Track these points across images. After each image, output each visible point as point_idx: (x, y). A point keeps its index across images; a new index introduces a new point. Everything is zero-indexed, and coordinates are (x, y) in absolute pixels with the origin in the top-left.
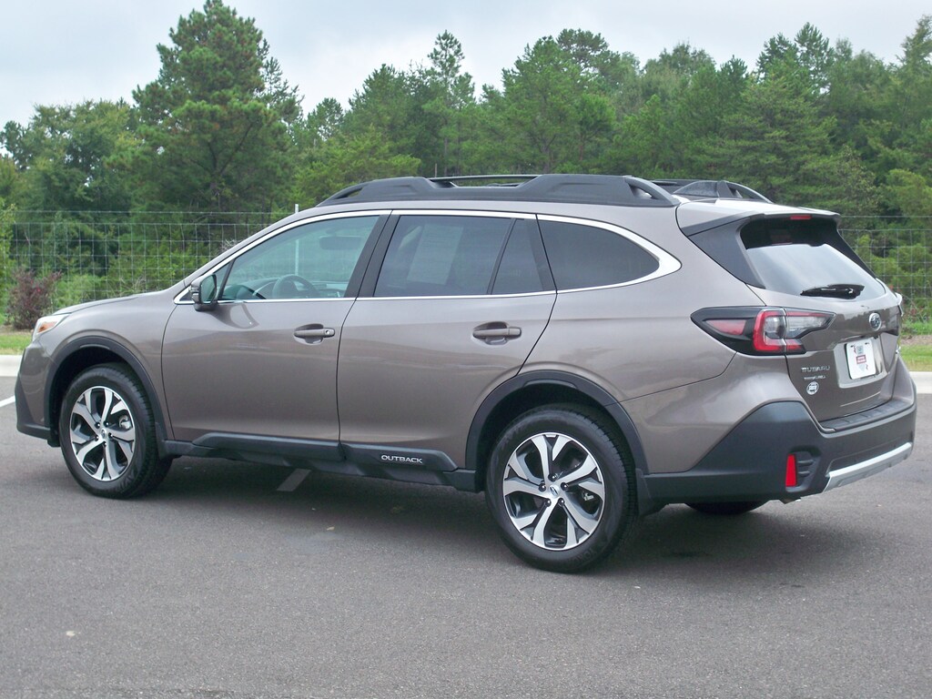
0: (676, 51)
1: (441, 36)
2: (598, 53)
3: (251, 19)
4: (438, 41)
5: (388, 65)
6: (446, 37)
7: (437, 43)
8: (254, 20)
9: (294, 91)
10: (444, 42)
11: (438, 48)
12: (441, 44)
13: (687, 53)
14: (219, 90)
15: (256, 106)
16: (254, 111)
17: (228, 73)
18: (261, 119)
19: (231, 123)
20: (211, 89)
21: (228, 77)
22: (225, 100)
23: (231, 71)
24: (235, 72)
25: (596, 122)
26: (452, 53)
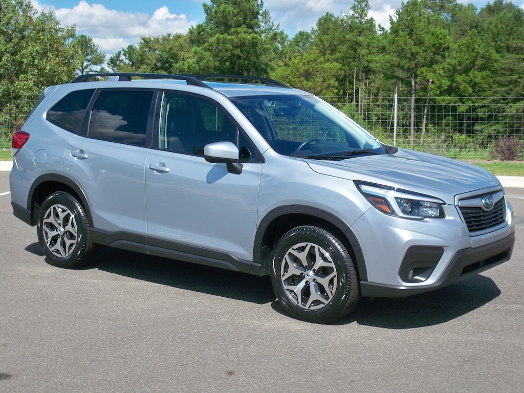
5: (330, 13)
9: (278, 27)
11: (356, 3)
14: (235, 27)
15: (254, 36)
16: (253, 39)
17: (240, 18)
18: (257, 44)
19: (241, 45)
20: (231, 27)
21: (240, 21)
22: (238, 33)
23: (242, 17)
24: (243, 18)
25: (441, 44)
26: (364, 6)
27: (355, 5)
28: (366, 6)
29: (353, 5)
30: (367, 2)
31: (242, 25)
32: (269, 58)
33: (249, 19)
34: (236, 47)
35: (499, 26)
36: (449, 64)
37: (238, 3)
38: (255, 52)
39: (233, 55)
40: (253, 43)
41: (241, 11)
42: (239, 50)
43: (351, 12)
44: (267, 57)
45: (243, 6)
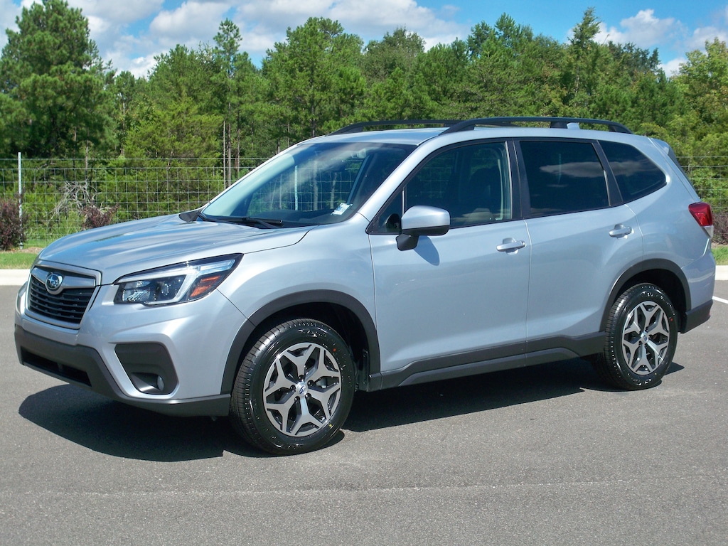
0: (396, 34)
1: (224, 23)
2: (336, 36)
3: (79, 9)
4: (221, 27)
5: (182, 45)
6: (227, 23)
7: (220, 29)
8: (81, 10)
9: (109, 64)
10: (225, 27)
11: (221, 32)
12: (223, 28)
13: (403, 35)
14: (57, 65)
15: (87, 77)
16: (86, 81)
17: (64, 52)
18: (92, 88)
19: (67, 91)
20: (50, 64)
21: (64, 55)
22: (61, 73)
23: (66, 50)
24: (68, 51)
25: (352, 88)
26: (232, 36)
27: (219, 34)
28: (236, 36)
29: (217, 35)
30: (237, 31)
31: (67, 61)
32: (107, 108)
33: (77, 54)
34: (60, 94)
35: (434, 64)
36: (364, 115)
37: (60, 29)
38: (88, 100)
39: (55, 104)
40: (85, 87)
41: (64, 41)
42: (64, 96)
43: (213, 45)
44: (104, 107)
45: (68, 35)
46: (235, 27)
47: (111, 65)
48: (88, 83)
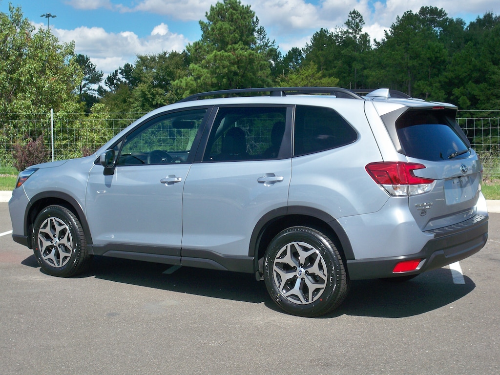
0: (485, 17)
1: (352, 12)
2: (441, 19)
3: (249, 6)
4: (350, 15)
5: (324, 28)
6: (354, 12)
7: (349, 16)
8: (250, 6)
9: (273, 43)
10: (353, 15)
11: (350, 19)
12: (352, 16)
13: (491, 17)
14: (232, 44)
15: (250, 53)
17: (236, 35)
18: (254, 60)
19: (238, 62)
20: (227, 44)
21: (236, 38)
22: (235, 50)
23: (238, 34)
24: (240, 34)
25: (436, 58)
26: (358, 21)
28: (360, 21)
29: (347, 21)
30: (361, 17)
31: (238, 42)
32: (266, 74)
33: (245, 36)
34: (233, 64)
36: (446, 77)
37: (234, 20)
38: (252, 68)
39: (230, 71)
40: (250, 59)
41: (237, 28)
42: (236, 66)
43: (345, 28)
44: (264, 73)
45: (239, 23)
46: (359, 15)
47: (275, 44)
48: (251, 56)
